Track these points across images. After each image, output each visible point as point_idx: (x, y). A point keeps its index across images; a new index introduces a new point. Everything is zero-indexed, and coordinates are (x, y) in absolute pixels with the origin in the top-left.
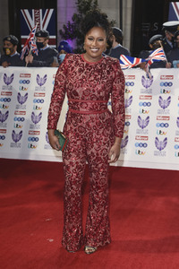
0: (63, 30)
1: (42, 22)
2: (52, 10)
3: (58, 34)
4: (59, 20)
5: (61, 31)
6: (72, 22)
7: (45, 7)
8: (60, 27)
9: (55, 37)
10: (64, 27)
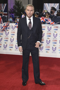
0: (10, 11)
1: (2, 8)
2: (6, 4)
3: (8, 12)
4: (8, 8)
5: (9, 11)
6: (13, 8)
7: (4, 3)
8: (9, 10)
9: (7, 13)
10: (10, 10)
